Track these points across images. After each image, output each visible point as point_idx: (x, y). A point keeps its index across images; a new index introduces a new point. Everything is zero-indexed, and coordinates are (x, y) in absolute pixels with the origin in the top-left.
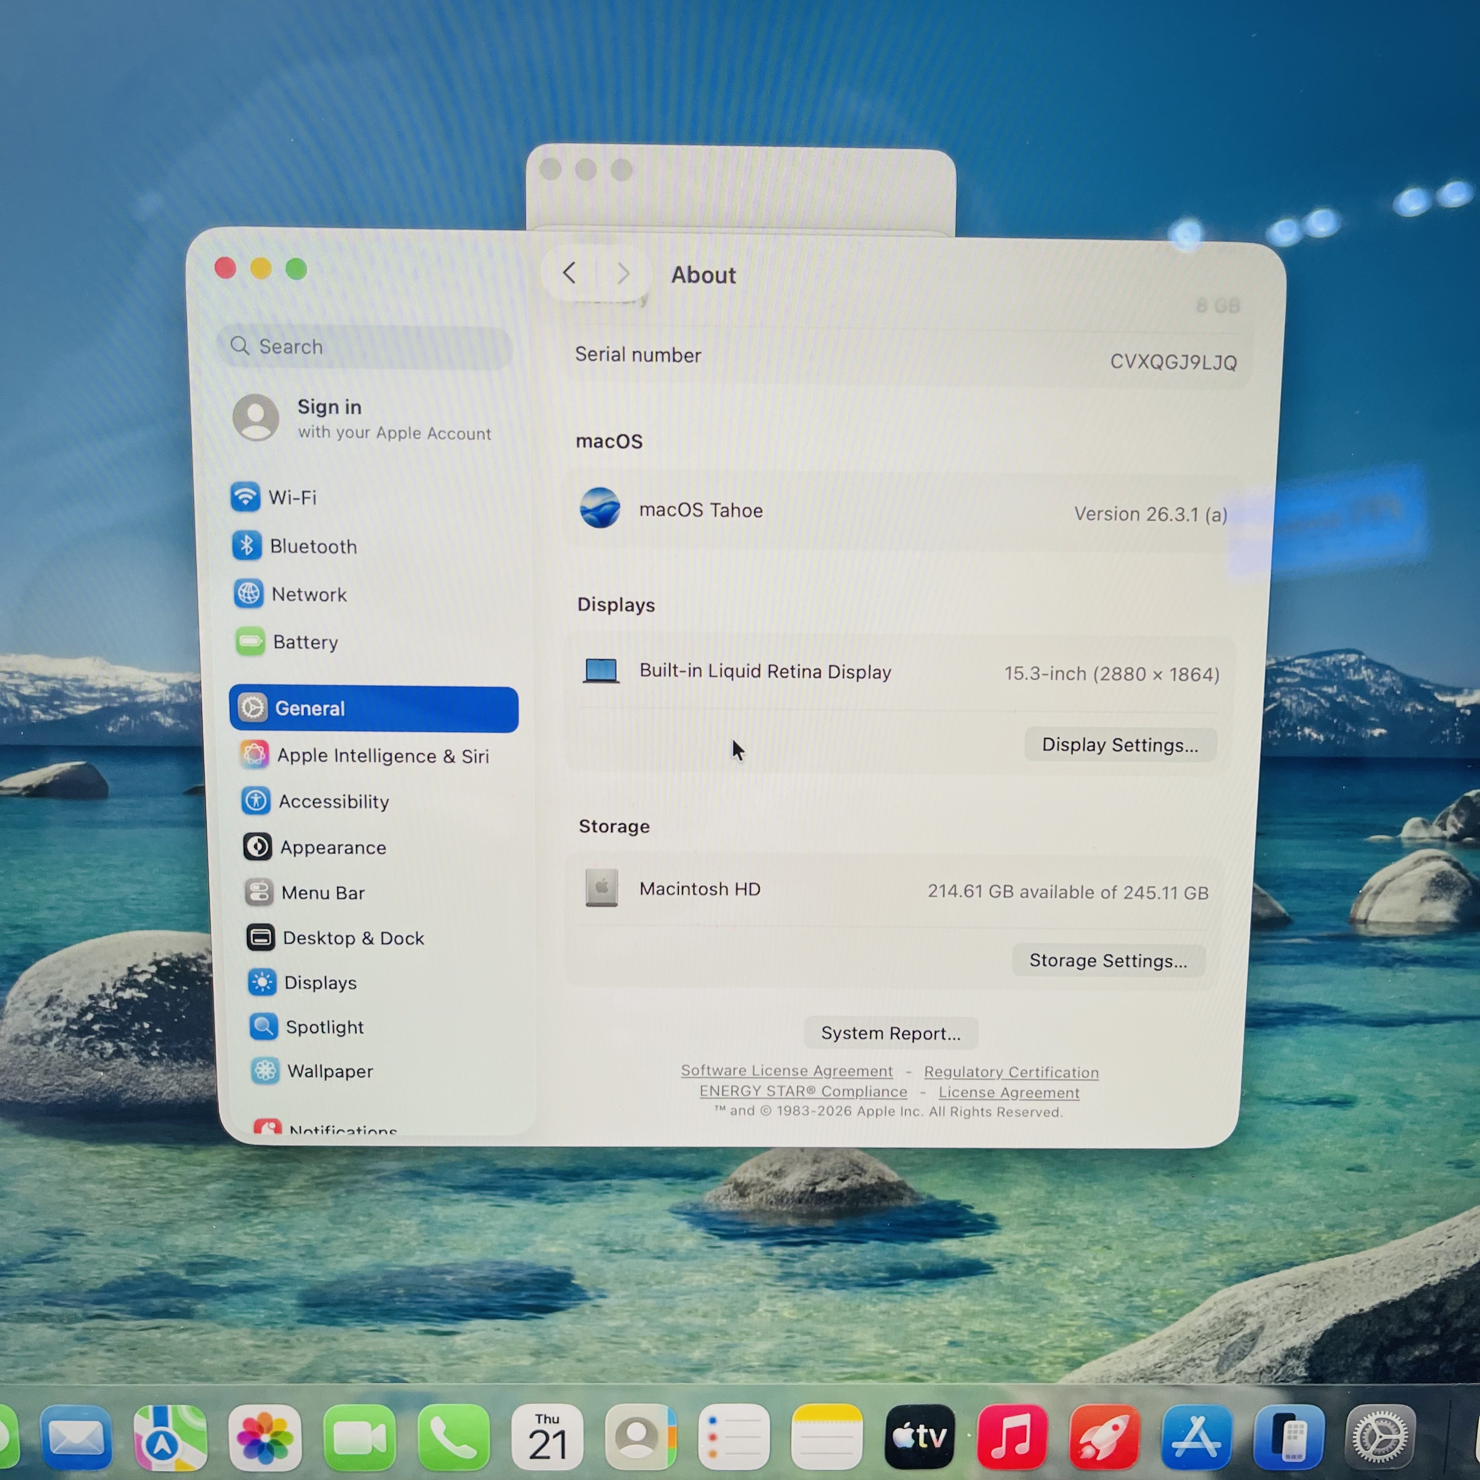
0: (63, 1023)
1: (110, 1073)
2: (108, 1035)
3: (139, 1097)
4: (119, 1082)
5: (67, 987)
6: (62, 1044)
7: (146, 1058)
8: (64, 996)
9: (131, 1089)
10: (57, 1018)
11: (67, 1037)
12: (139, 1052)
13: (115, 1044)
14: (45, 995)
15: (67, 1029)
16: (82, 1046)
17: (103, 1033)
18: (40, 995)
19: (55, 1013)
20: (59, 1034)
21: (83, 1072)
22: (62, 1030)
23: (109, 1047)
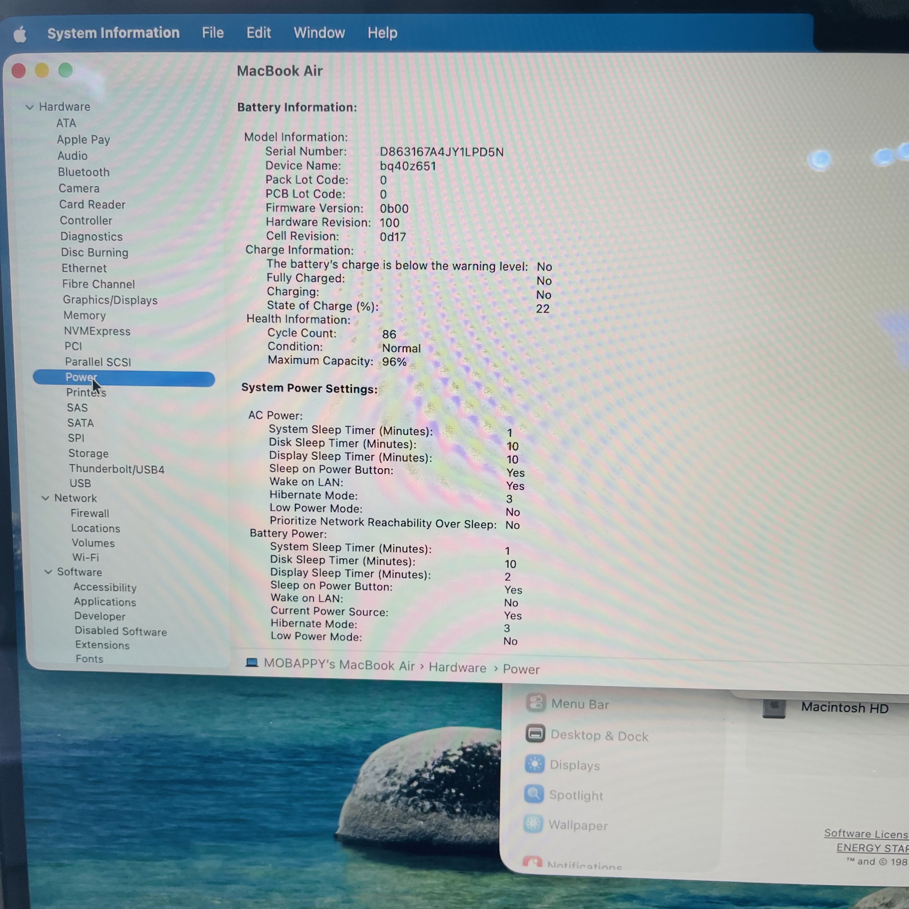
0: (397, 788)
1: (427, 821)
2: (428, 797)
3: (446, 839)
4: (433, 828)
5: (401, 764)
6: (396, 803)
7: (452, 812)
8: (399, 770)
9: (441, 833)
10: (393, 784)
11: (400, 797)
12: (447, 809)
13: (431, 803)
14: (387, 769)
15: (400, 792)
16: (409, 803)
17: (424, 795)
18: (383, 768)
19: (392, 781)
20: (394, 795)
21: (409, 821)
22: (396, 792)
23: (427, 805)
